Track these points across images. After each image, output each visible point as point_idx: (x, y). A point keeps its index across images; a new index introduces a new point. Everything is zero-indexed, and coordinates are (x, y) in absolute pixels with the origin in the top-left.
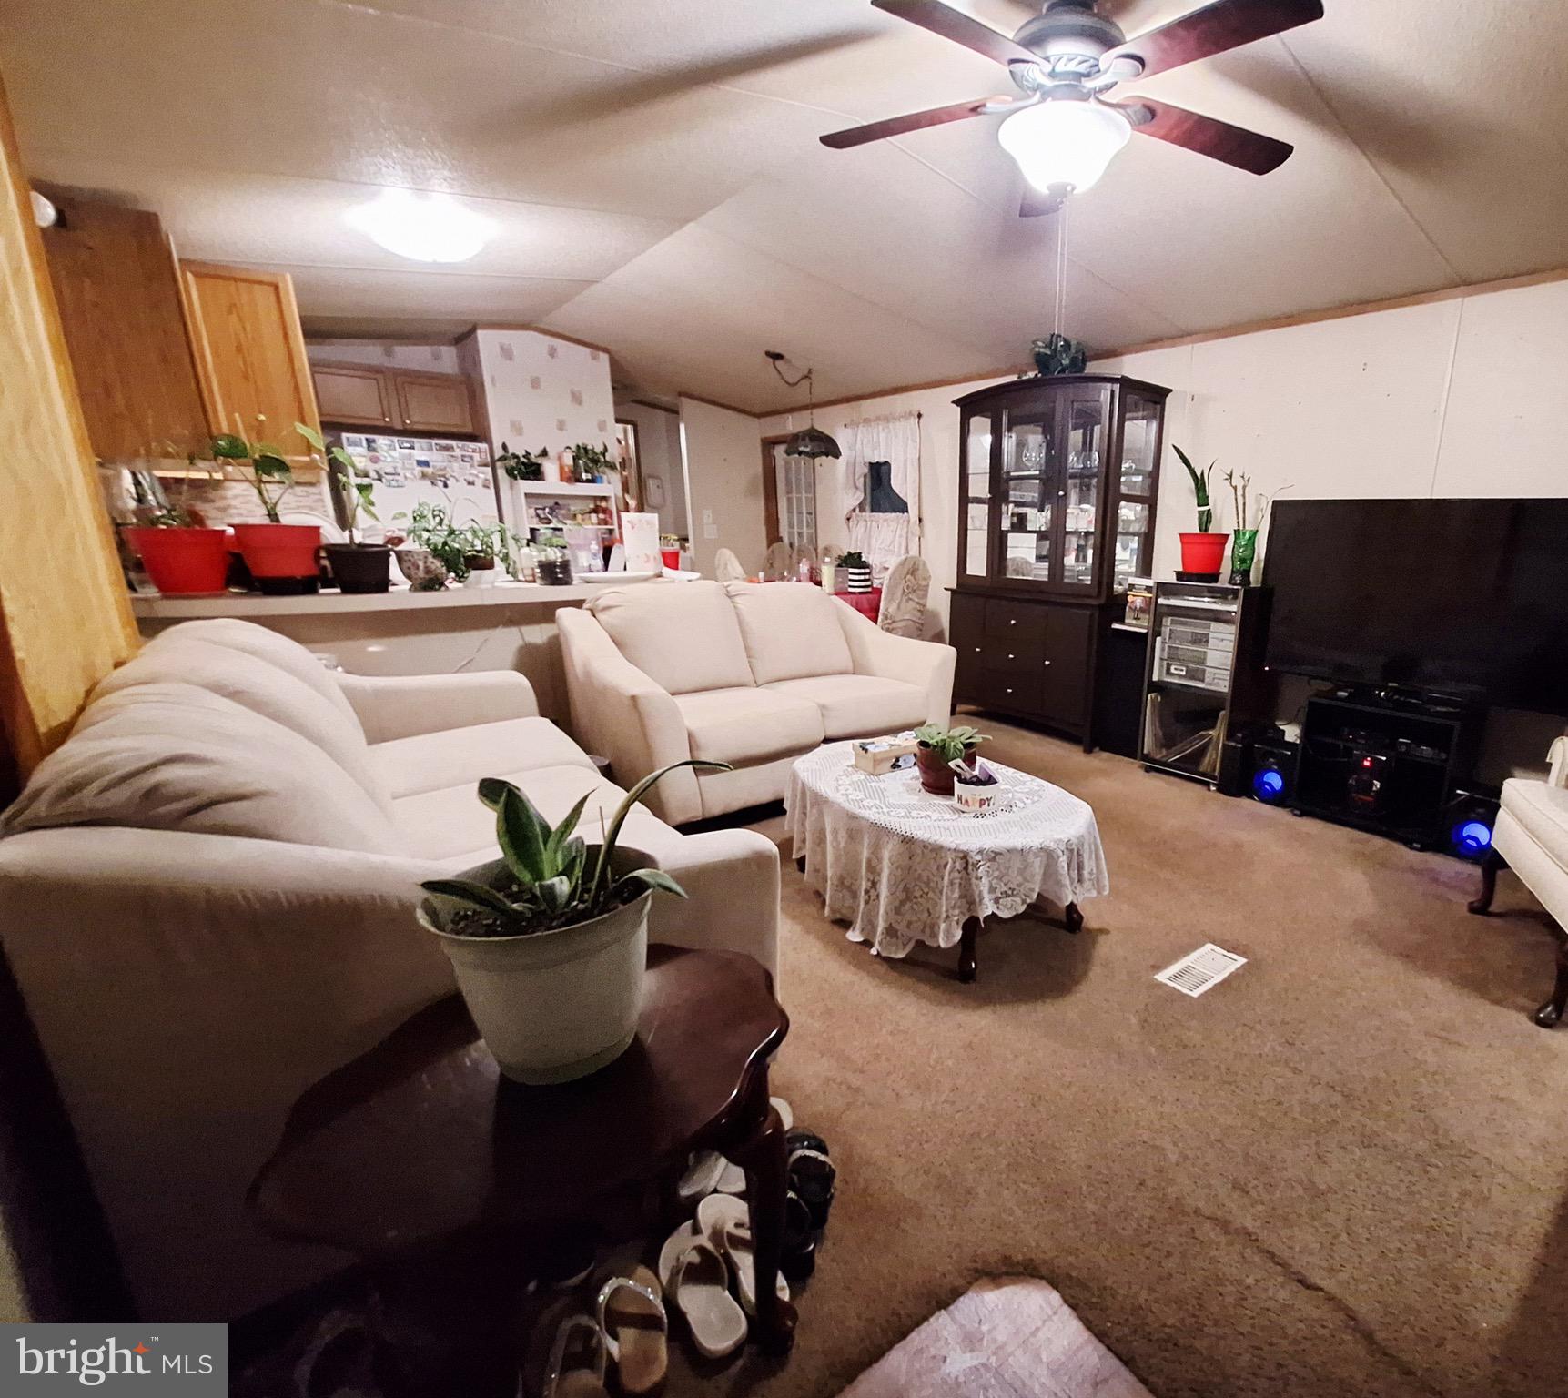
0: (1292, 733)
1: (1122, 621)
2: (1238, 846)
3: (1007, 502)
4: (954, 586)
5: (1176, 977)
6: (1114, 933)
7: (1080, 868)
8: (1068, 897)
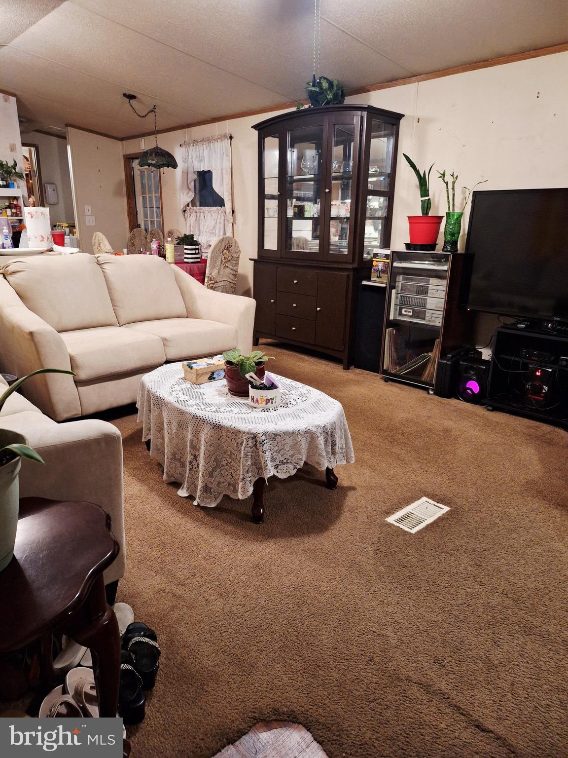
0: (486, 354)
1: (369, 279)
2: (447, 431)
3: (291, 198)
4: (256, 257)
5: (401, 520)
6: (359, 489)
7: (333, 444)
8: (325, 464)
